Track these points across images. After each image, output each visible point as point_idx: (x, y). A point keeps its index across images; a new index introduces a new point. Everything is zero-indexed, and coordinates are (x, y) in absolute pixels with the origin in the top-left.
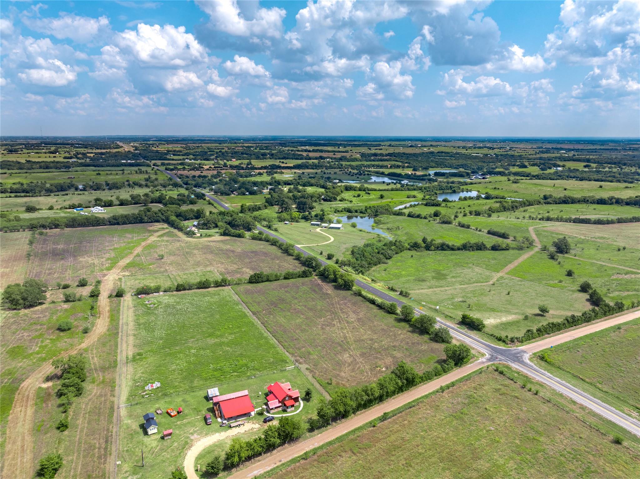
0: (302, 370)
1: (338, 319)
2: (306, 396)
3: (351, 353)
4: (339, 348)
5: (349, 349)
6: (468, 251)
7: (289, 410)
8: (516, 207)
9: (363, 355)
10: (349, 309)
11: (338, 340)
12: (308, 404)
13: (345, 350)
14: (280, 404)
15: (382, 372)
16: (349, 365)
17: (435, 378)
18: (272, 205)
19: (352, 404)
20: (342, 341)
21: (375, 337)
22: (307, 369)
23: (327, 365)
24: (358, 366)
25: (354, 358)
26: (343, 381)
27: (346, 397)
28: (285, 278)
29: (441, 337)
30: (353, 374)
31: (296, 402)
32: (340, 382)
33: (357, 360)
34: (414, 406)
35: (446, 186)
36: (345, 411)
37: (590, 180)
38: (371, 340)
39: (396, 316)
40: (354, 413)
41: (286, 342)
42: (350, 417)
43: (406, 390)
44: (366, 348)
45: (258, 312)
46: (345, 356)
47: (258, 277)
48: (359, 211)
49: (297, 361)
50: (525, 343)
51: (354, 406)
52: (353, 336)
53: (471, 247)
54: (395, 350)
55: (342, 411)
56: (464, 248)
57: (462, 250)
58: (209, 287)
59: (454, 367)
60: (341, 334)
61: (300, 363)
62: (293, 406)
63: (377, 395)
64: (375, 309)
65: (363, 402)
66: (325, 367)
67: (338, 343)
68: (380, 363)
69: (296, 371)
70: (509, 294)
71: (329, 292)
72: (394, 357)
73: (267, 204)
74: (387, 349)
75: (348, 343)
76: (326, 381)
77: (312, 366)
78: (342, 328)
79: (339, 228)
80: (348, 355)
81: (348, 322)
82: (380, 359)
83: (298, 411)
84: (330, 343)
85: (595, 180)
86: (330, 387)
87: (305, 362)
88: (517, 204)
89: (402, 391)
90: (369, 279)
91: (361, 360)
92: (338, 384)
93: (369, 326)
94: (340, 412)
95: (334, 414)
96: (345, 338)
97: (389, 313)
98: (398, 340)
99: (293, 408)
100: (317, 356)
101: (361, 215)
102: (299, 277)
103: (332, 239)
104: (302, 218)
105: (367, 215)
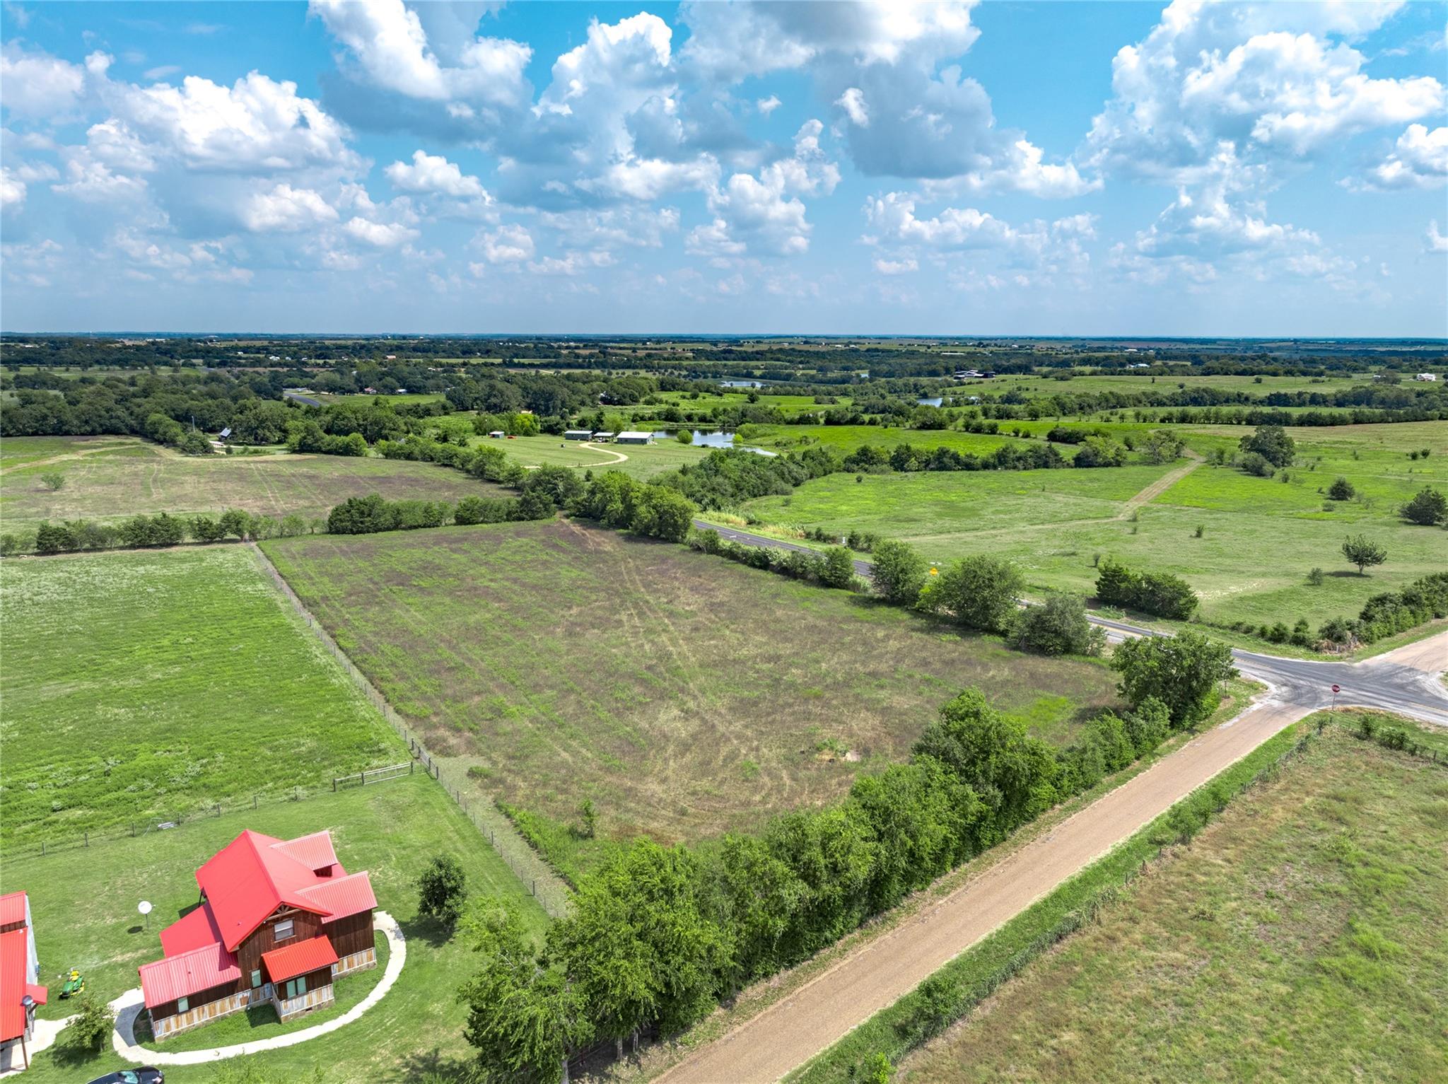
0: (446, 779)
1: (636, 605)
2: (425, 908)
3: (691, 705)
4: (637, 690)
5: (682, 690)
6: (1011, 471)
7: (289, 1008)
8: (1090, 406)
9: (743, 708)
10: (677, 584)
11: (631, 665)
12: (437, 954)
13: (663, 696)
14: (234, 973)
15: (847, 769)
16: (685, 748)
17: (1106, 780)
18: (466, 409)
19: (708, 939)
20: (649, 668)
21: (786, 649)
22: (473, 774)
23: (575, 754)
24: (725, 751)
25: (703, 719)
26: (654, 818)
27: (669, 893)
28: (461, 521)
29: (1058, 633)
30: (705, 784)
31: (344, 951)
32: (639, 822)
33: (721, 728)
34: (1077, 927)
35: (905, 385)
36: (666, 996)
37: (1226, 374)
38: (775, 658)
39: (851, 593)
40: (724, 997)
41: (403, 677)
42: (698, 1028)
43: (993, 843)
44: (754, 685)
45: (325, 598)
46: (662, 717)
47: (362, 513)
48: (696, 418)
49: (430, 745)
50: (1379, 644)
51: (726, 950)
52: (695, 652)
53: (1019, 459)
54: (882, 687)
55: (644, 993)
56: (1001, 463)
57: (995, 468)
58: (177, 544)
59: (1169, 732)
60: (647, 647)
61: (446, 752)
62: (318, 978)
63: (861, 871)
64: (770, 581)
65: (781, 925)
66: (564, 764)
67: (633, 676)
68: (826, 734)
69: (411, 787)
70: (1199, 535)
71: (608, 548)
72: (885, 711)
73: (449, 404)
74: (846, 684)
75: (674, 671)
76: (566, 825)
77: (502, 762)
78: (650, 631)
79: (643, 441)
80: (676, 712)
81: (671, 614)
82: (826, 721)
83: (356, 1012)
84: (597, 676)
85: (1237, 374)
86: (579, 851)
87: (471, 746)
88: (1092, 402)
89: (978, 849)
90: (738, 519)
91: (738, 726)
92: (626, 833)
93: (755, 621)
94: (631, 1003)
95: (584, 1027)
96: (664, 656)
97: (824, 583)
98: (881, 656)
99: (325, 994)
100: (534, 720)
101: (703, 426)
102: (508, 520)
103: (623, 458)
104: (541, 432)
105: (718, 425)
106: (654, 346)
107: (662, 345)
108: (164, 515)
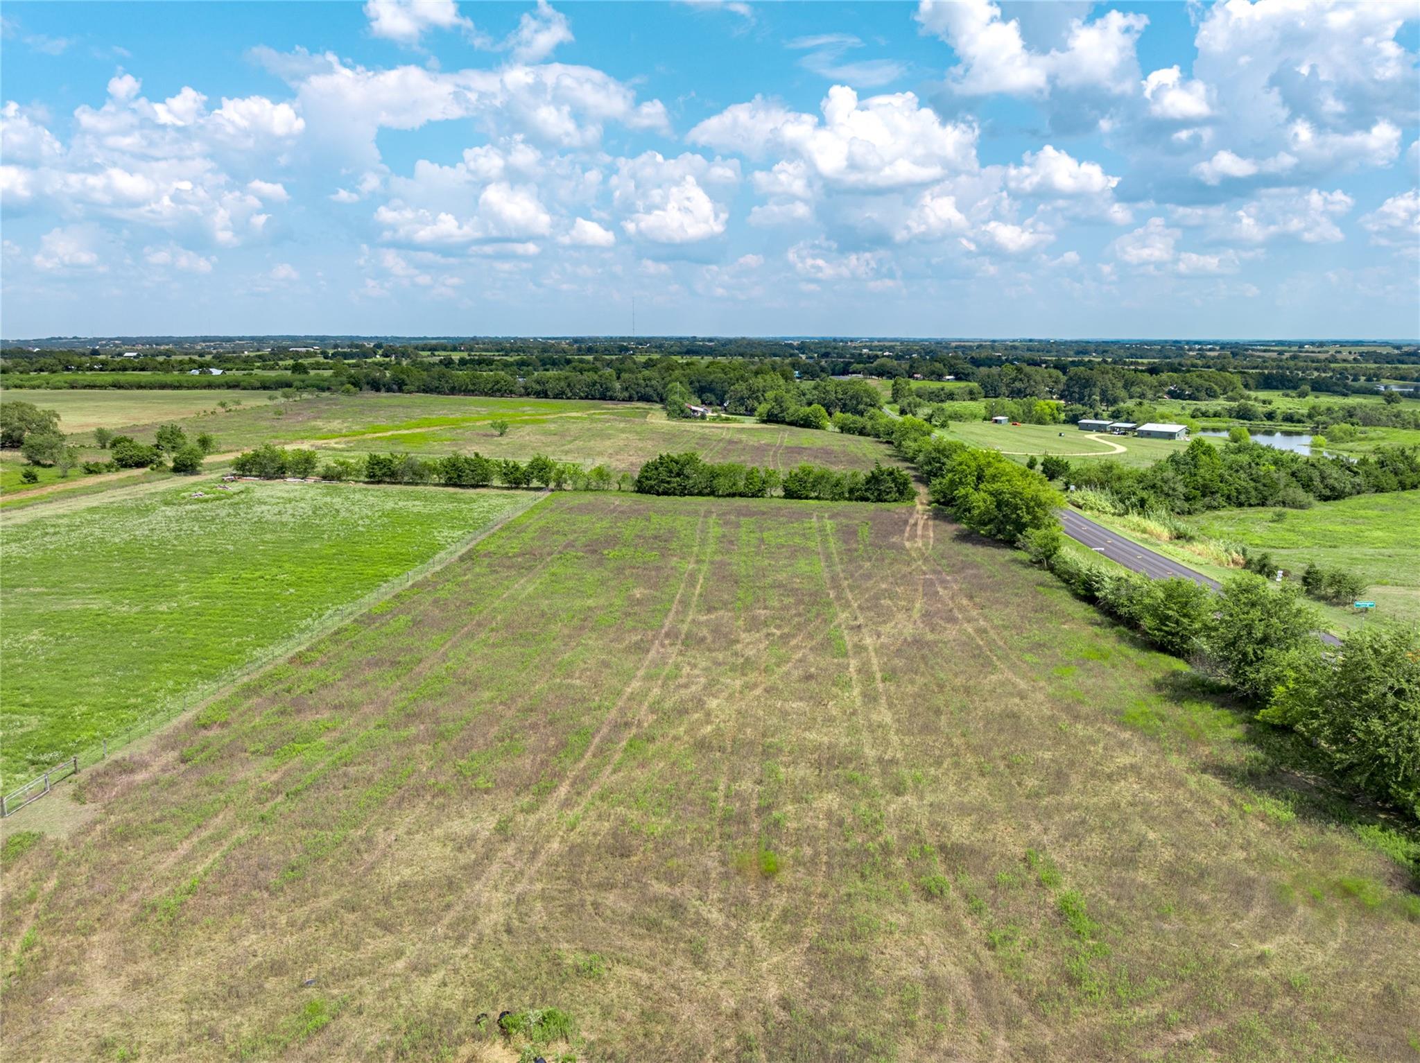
18: (998, 396)
47: (671, 472)
58: (486, 486)
73: (980, 390)
79: (1170, 436)
90: (1160, 530)
101: (1287, 427)
102: (850, 499)
103: (1120, 449)
104: (1065, 422)
105: (1309, 425)
106: (1312, 348)
107: (1325, 348)
108: (477, 455)
